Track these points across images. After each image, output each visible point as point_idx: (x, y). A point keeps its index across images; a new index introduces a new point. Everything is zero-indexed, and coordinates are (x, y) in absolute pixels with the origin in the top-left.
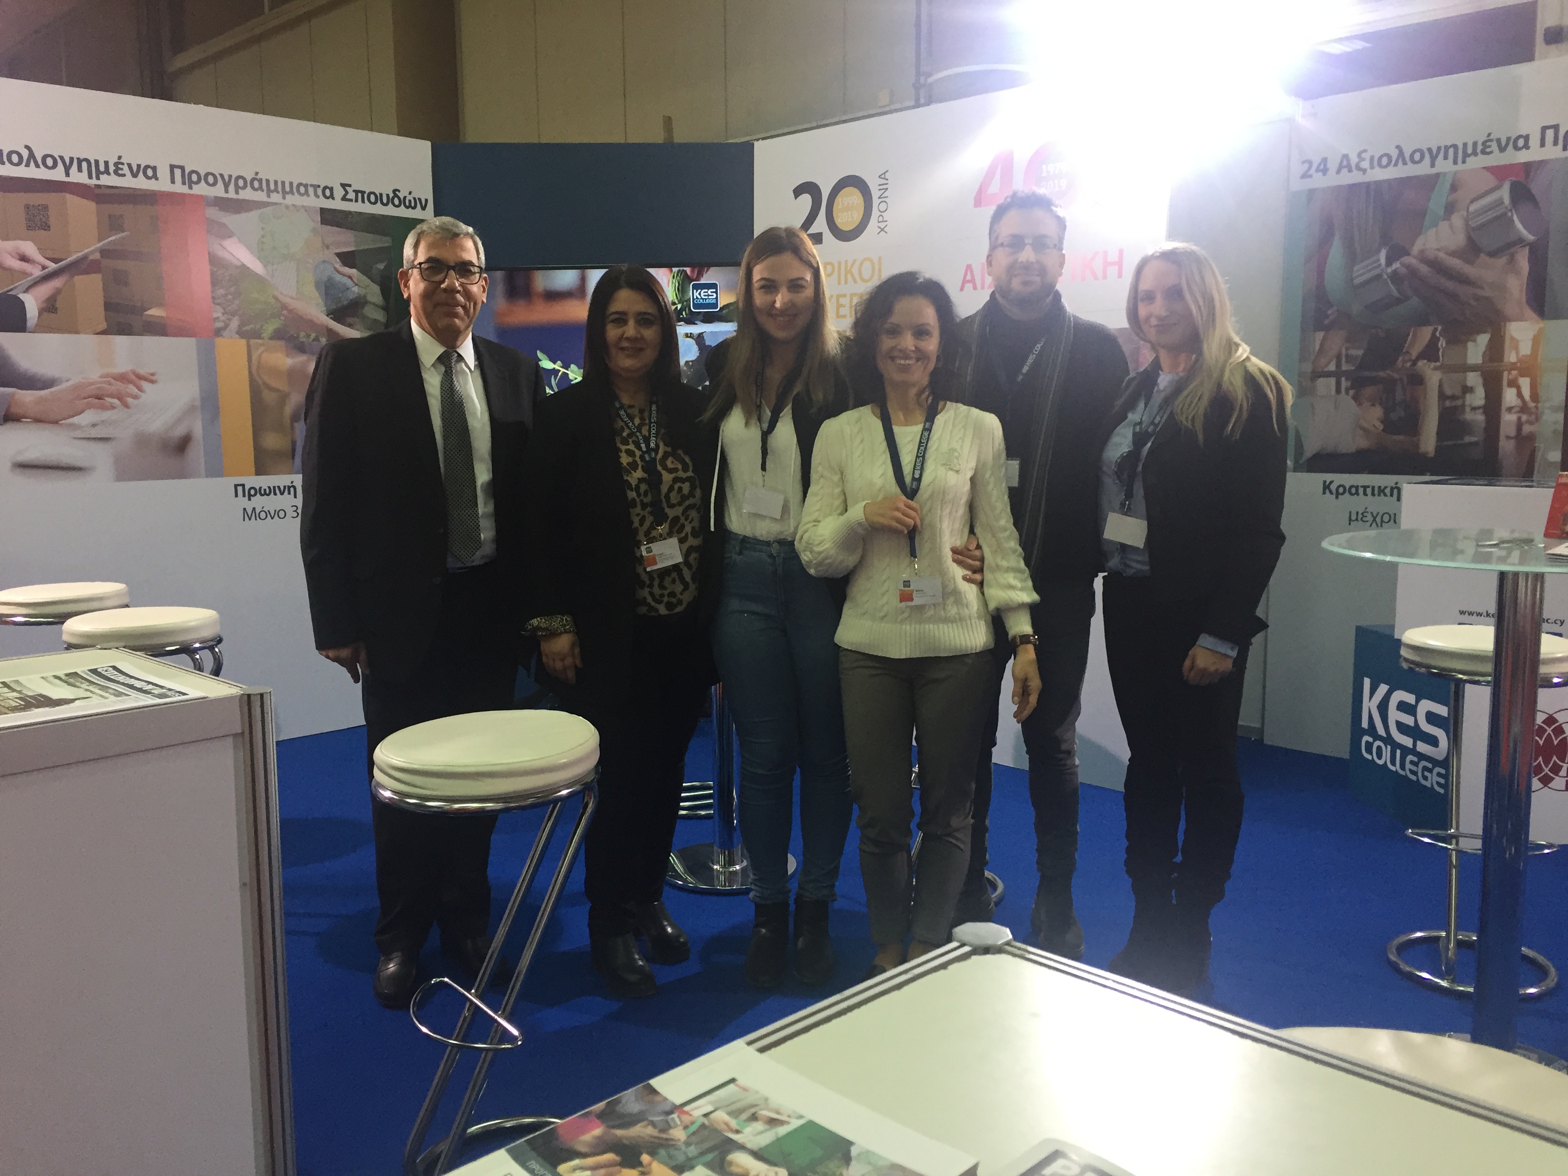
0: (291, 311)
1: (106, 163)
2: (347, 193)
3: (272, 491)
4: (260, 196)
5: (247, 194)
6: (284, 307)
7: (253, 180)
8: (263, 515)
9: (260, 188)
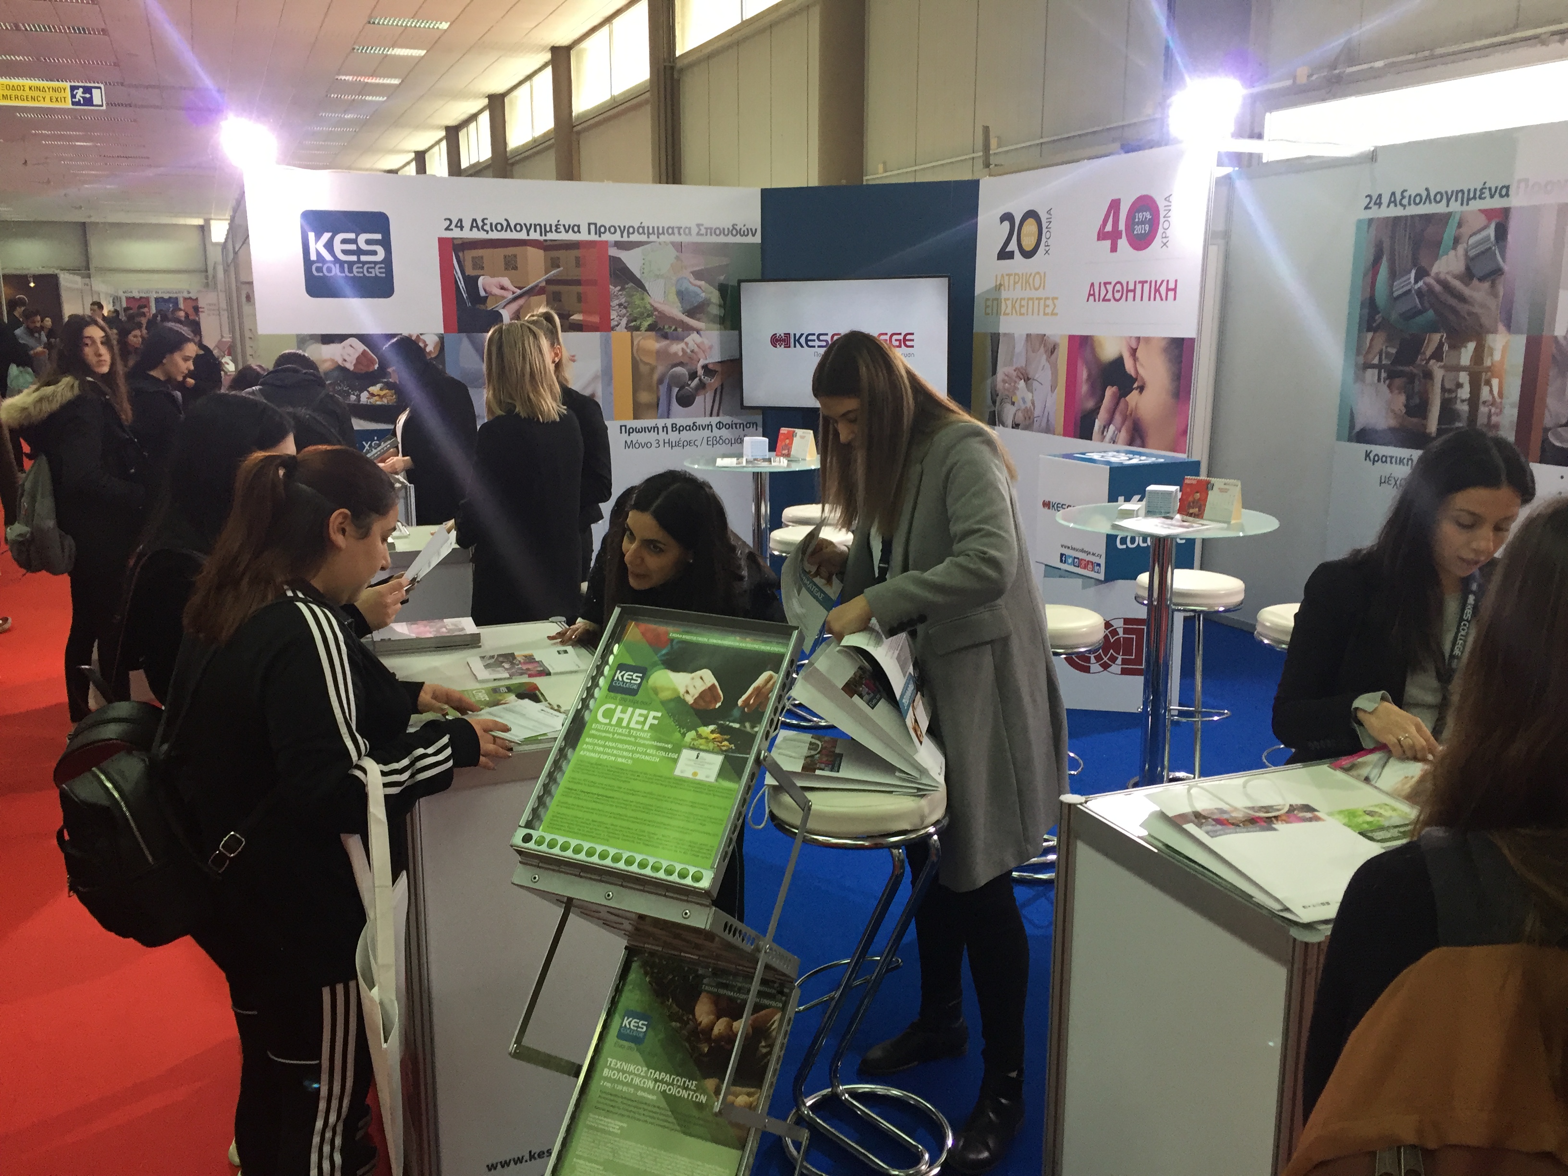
0: (659, 312)
1: (551, 225)
2: (700, 230)
3: (644, 430)
4: (644, 238)
5: (635, 238)
6: (655, 309)
7: (638, 228)
8: (637, 445)
9: (644, 233)
